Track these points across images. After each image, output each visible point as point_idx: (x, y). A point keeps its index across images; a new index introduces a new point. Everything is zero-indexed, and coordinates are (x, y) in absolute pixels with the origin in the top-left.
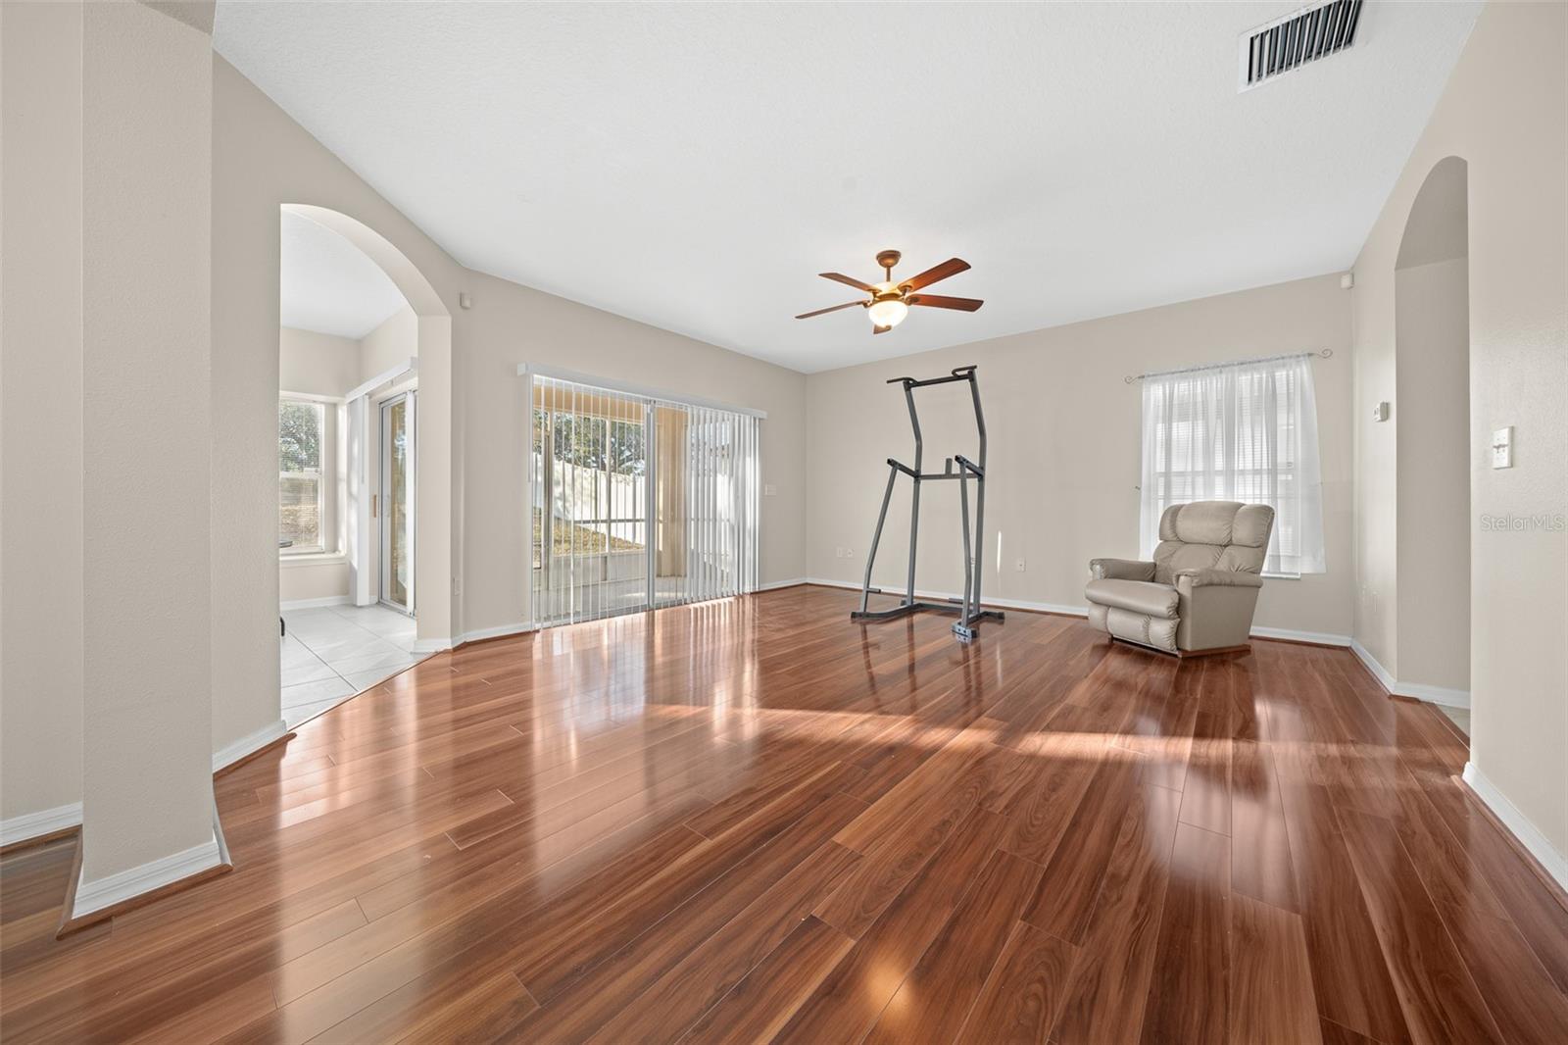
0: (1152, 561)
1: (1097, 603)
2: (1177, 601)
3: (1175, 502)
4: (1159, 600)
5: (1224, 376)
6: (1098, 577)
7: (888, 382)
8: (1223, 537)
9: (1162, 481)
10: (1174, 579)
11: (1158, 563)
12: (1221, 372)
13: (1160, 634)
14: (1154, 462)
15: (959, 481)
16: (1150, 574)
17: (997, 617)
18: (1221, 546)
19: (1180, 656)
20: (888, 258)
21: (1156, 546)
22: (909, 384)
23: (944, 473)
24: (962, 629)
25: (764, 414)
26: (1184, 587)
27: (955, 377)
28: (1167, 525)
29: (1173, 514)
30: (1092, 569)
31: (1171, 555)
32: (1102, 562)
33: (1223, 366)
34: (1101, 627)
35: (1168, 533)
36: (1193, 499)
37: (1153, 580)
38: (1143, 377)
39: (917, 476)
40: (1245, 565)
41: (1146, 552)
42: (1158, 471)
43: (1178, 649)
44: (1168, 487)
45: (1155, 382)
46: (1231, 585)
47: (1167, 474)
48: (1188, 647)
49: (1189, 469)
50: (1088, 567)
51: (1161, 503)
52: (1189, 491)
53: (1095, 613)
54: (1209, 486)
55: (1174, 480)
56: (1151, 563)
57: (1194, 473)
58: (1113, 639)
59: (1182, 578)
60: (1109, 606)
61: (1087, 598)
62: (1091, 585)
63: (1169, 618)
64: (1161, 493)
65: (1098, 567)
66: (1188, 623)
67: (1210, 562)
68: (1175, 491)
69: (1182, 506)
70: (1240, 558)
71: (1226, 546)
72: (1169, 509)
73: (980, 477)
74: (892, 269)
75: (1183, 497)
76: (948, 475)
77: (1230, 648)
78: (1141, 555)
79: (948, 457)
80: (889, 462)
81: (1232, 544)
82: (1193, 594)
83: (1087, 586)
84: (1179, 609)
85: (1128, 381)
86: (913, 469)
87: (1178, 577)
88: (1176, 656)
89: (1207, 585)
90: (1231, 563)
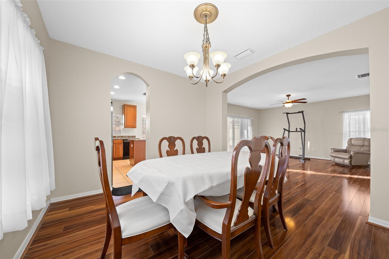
0: (346, 149)
1: (332, 156)
2: (350, 156)
3: (351, 137)
4: (347, 156)
5: (363, 112)
6: (333, 152)
7: (283, 113)
8: (362, 144)
9: (348, 133)
10: (350, 152)
11: (347, 149)
12: (362, 111)
13: (347, 162)
14: (346, 128)
15: (300, 132)
16: (345, 151)
17: (309, 159)
18: (362, 146)
19: (351, 166)
20: (288, 96)
21: (347, 146)
22: (287, 114)
23: (295, 131)
24: (302, 161)
25: (253, 119)
26: (352, 153)
27: (299, 112)
28: (349, 142)
29: (350, 140)
30: (331, 150)
31: (350, 148)
32: (333, 149)
33: (362, 110)
34: (334, 161)
35: (350, 144)
36: (356, 137)
37: (346, 152)
38: (343, 112)
39: (289, 131)
40: (367, 150)
41: (344, 147)
42: (347, 131)
43: (351, 165)
44: (350, 134)
45: (346, 113)
46: (363, 153)
47: (349, 131)
48: (353, 164)
49: (355, 130)
50: (330, 149)
51: (348, 137)
52: (355, 135)
53: (332, 159)
54: (360, 134)
55: (351, 133)
56: (345, 149)
57: (356, 131)
58: (336, 164)
59: (352, 152)
60: (335, 157)
61: (330, 155)
62: (331, 153)
63: (348, 159)
64: (348, 135)
65: (333, 150)
66: (353, 160)
67: (359, 149)
68: (351, 135)
69: (353, 138)
70: (366, 148)
71: (363, 146)
72: (350, 139)
73: (304, 132)
74: (289, 97)
75: (353, 136)
76: (296, 131)
77: (363, 165)
78: (343, 148)
79: (296, 128)
80: (284, 129)
81: (364, 146)
82: (354, 155)
83: (330, 153)
84: (351, 157)
85: (340, 113)
86: (288, 130)
87: (351, 152)
88: (350, 166)
89: (357, 153)
90: (364, 149)
